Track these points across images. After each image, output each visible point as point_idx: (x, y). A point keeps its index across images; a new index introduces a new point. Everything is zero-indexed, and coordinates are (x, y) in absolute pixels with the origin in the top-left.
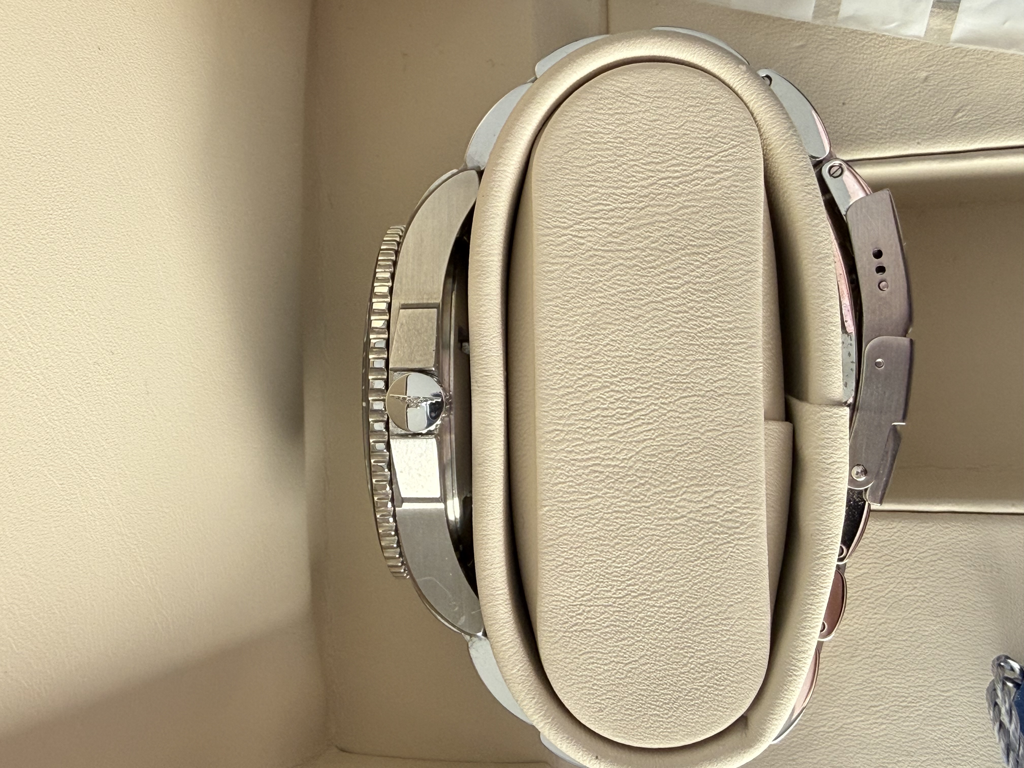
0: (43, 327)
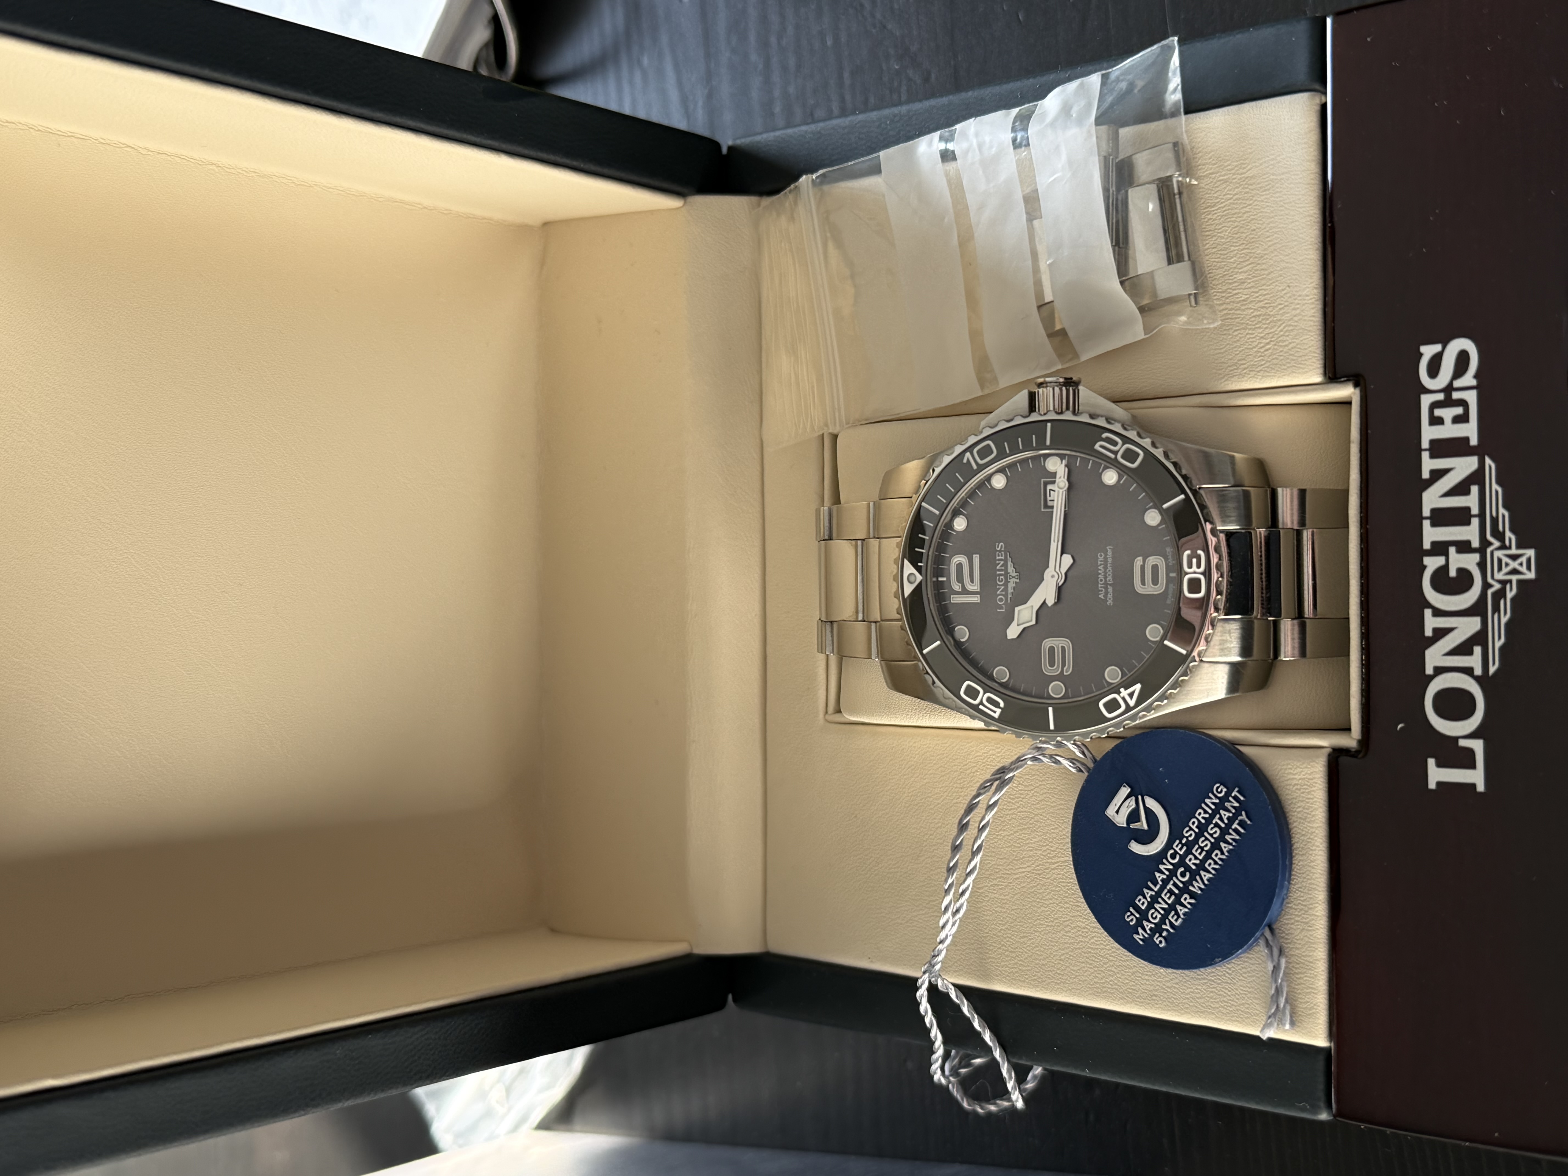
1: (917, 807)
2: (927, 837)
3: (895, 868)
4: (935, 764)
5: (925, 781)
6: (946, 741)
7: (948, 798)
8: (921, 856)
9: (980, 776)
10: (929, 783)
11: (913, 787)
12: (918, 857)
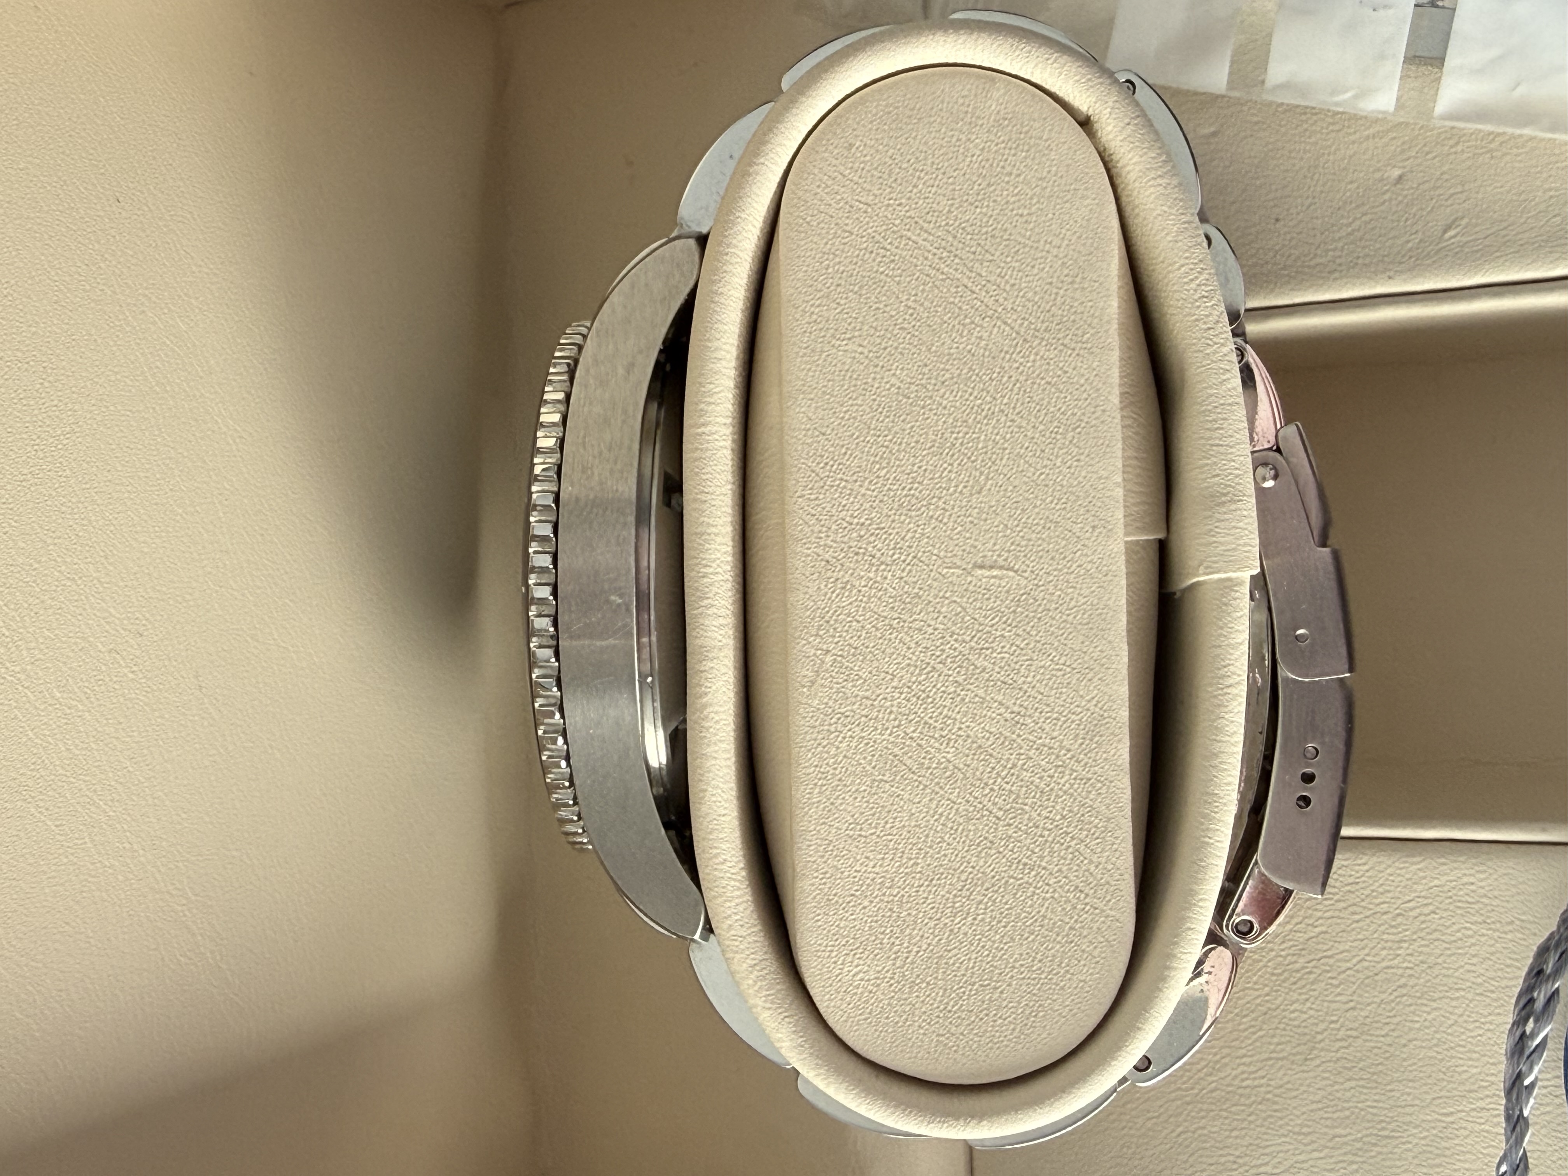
0: (26, 605)
1: (1299, 975)
2: (1322, 1026)
3: (1255, 1079)
4: (1338, 901)
5: (1317, 930)
6: (1363, 861)
7: (1368, 958)
8: (1312, 1059)
9: (1442, 921)
10: (1326, 932)
11: (1290, 940)
12: (1306, 1060)
